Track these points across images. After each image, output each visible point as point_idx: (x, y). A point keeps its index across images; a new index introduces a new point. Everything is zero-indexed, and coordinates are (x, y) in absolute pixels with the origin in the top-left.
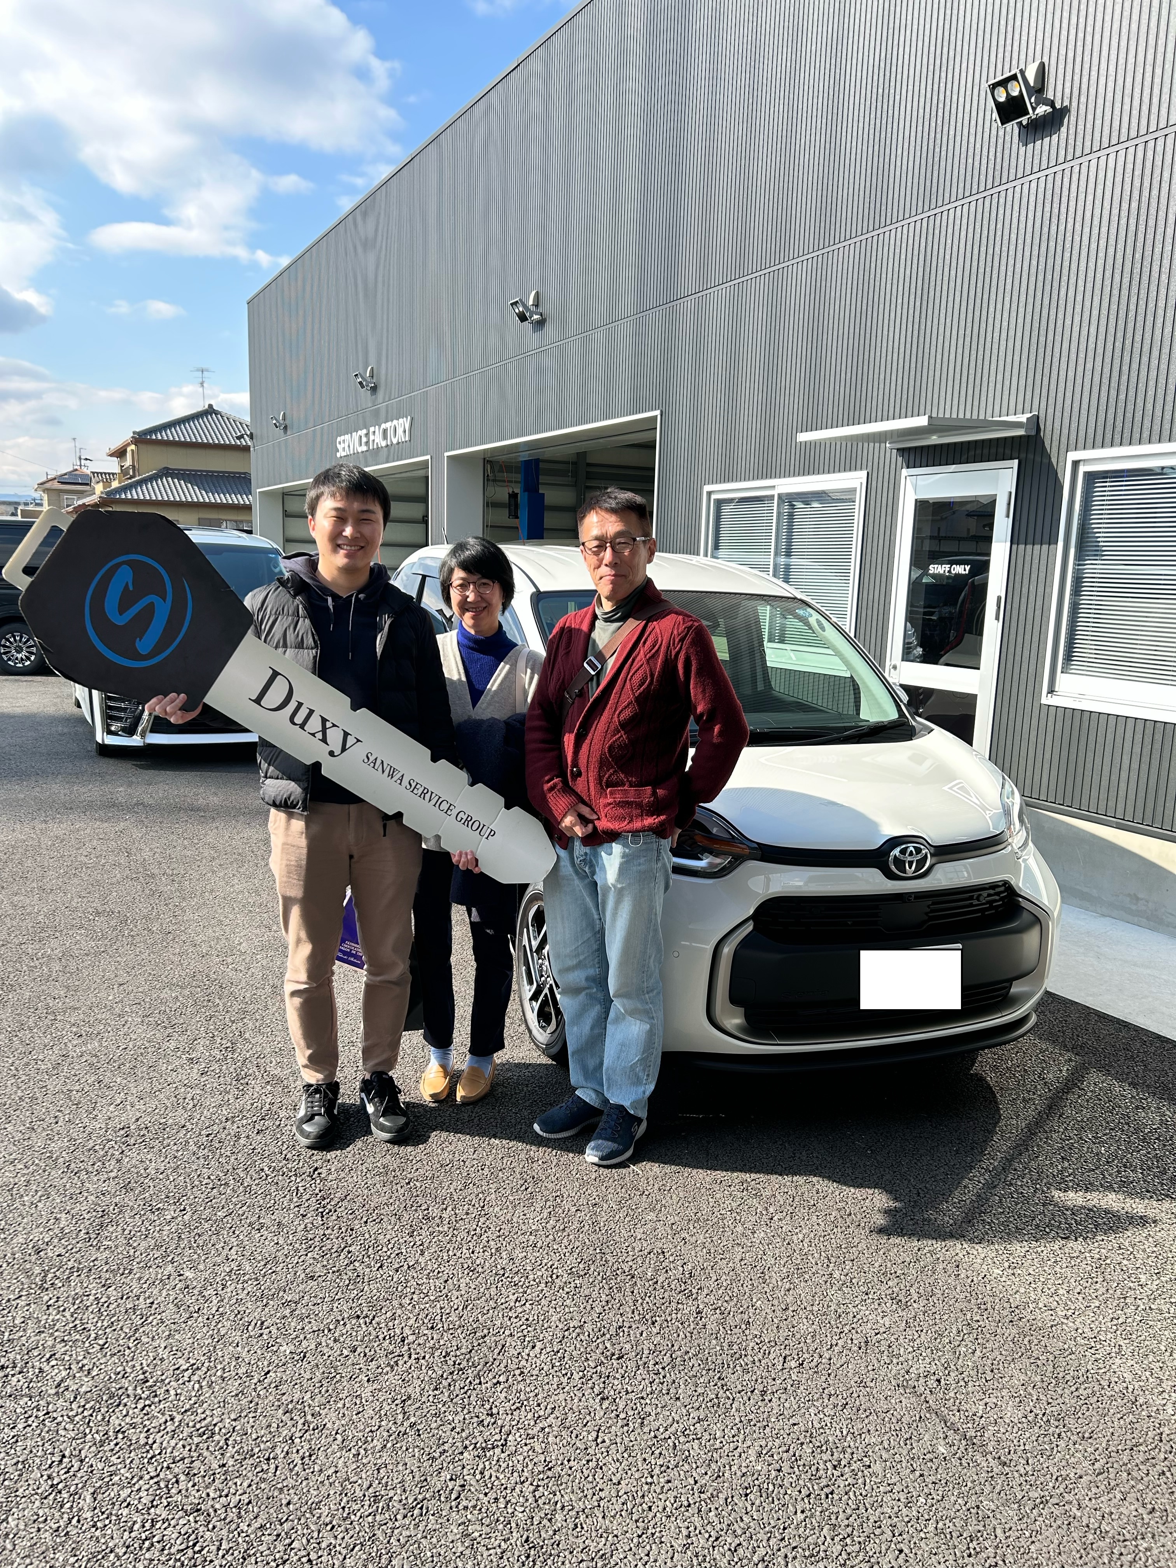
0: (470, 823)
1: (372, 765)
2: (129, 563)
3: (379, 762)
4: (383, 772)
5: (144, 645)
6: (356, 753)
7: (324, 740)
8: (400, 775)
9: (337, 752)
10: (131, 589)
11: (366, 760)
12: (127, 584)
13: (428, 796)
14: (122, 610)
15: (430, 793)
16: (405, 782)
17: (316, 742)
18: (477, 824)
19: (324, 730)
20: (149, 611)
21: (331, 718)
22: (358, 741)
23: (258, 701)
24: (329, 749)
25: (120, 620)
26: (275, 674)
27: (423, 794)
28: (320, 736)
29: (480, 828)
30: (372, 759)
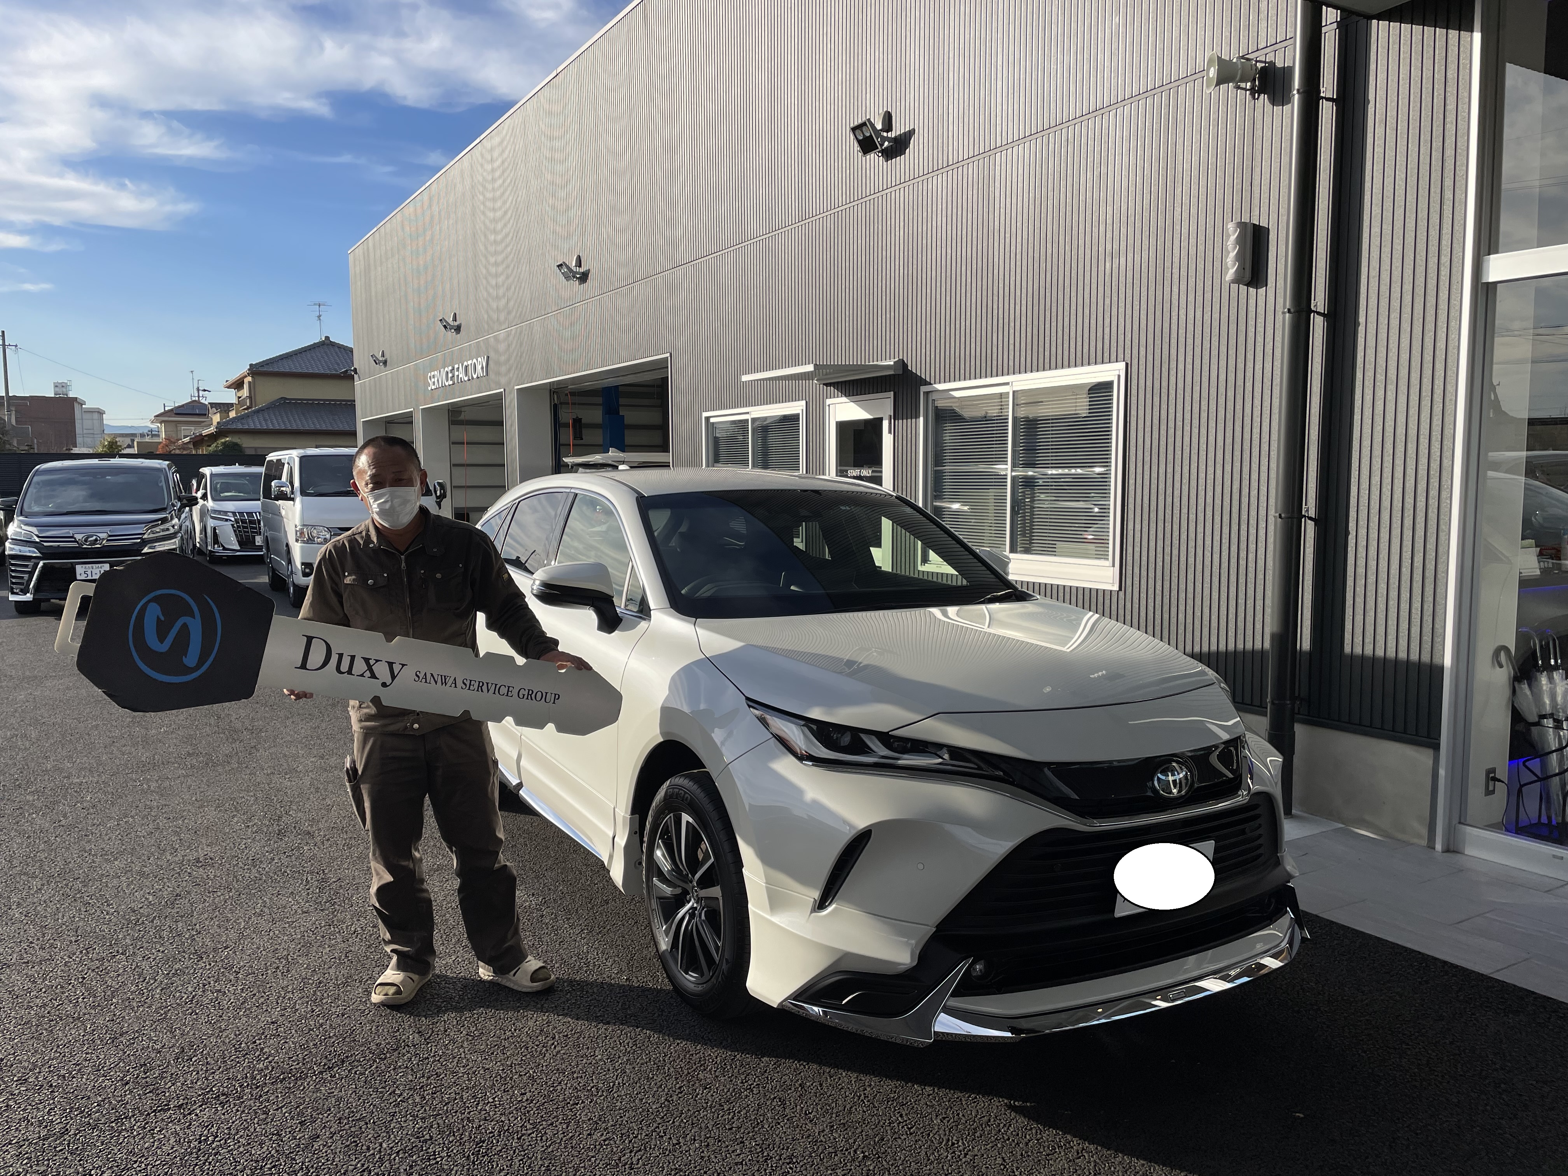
0: (533, 696)
1: (424, 680)
2: (155, 599)
3: (429, 676)
4: (436, 683)
5: (190, 660)
6: (406, 676)
7: (373, 676)
8: (452, 679)
9: (388, 680)
10: (162, 618)
11: (417, 679)
12: (158, 617)
13: (485, 688)
14: (162, 638)
15: (485, 684)
16: (459, 683)
17: (367, 680)
18: (539, 695)
19: (370, 668)
20: (185, 630)
21: (373, 656)
22: (403, 665)
23: (303, 666)
24: (380, 682)
25: (164, 647)
26: (310, 639)
27: (480, 687)
28: (368, 674)
29: (544, 696)
30: (421, 676)
